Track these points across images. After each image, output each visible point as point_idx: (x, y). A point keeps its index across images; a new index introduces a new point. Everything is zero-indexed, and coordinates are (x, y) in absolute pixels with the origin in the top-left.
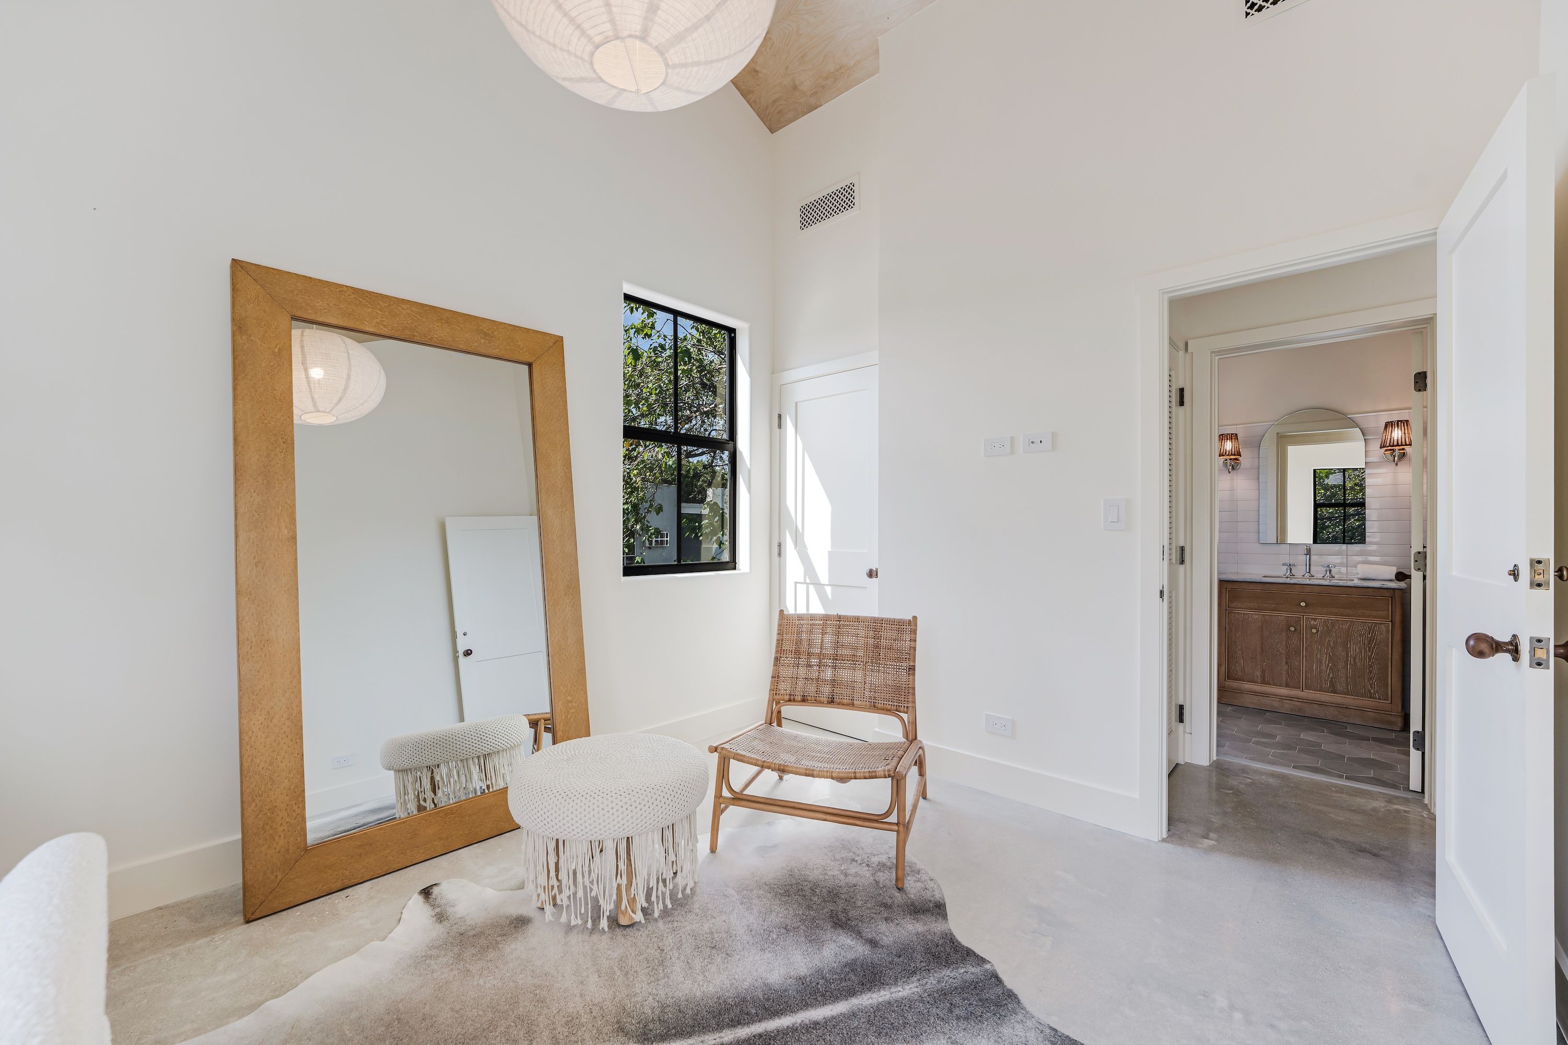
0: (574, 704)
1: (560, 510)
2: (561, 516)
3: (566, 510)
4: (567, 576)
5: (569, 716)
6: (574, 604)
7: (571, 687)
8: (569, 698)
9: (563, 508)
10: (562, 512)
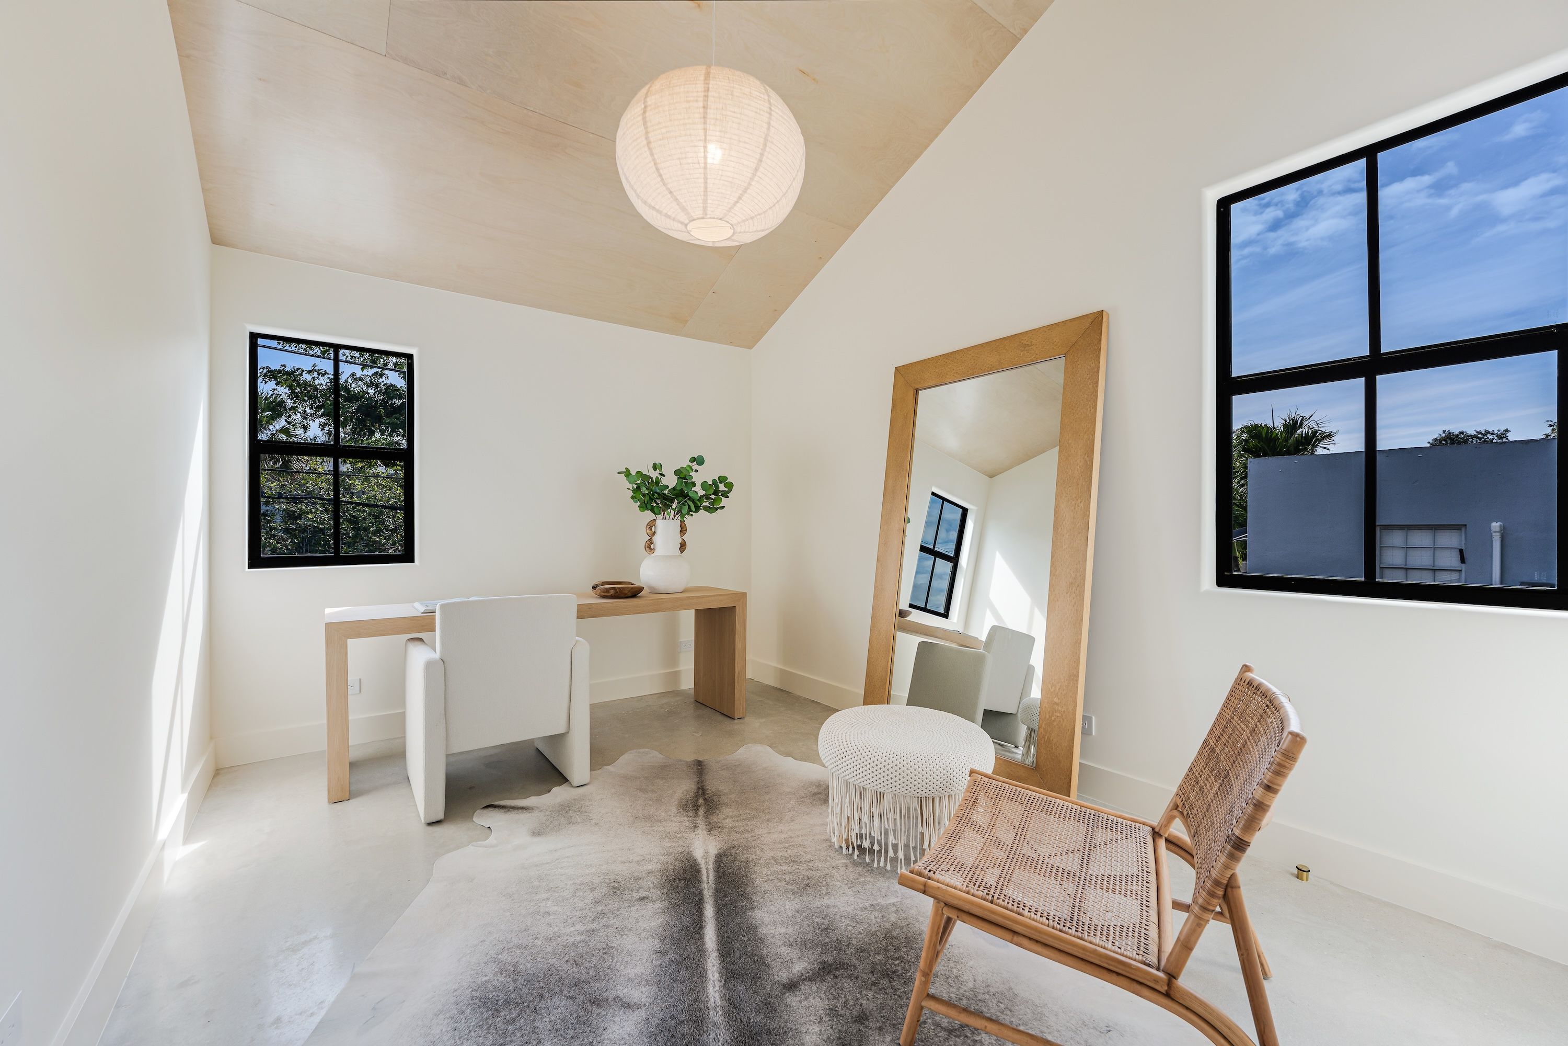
0: (1060, 708)
1: (1073, 502)
2: (1075, 508)
3: (1080, 502)
4: (1072, 573)
5: (1053, 718)
6: (1075, 604)
7: (1059, 689)
8: (1056, 700)
9: (1077, 500)
10: (1075, 504)
